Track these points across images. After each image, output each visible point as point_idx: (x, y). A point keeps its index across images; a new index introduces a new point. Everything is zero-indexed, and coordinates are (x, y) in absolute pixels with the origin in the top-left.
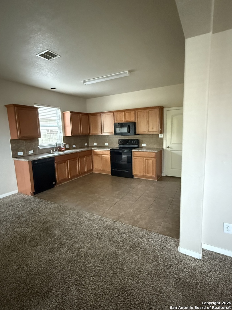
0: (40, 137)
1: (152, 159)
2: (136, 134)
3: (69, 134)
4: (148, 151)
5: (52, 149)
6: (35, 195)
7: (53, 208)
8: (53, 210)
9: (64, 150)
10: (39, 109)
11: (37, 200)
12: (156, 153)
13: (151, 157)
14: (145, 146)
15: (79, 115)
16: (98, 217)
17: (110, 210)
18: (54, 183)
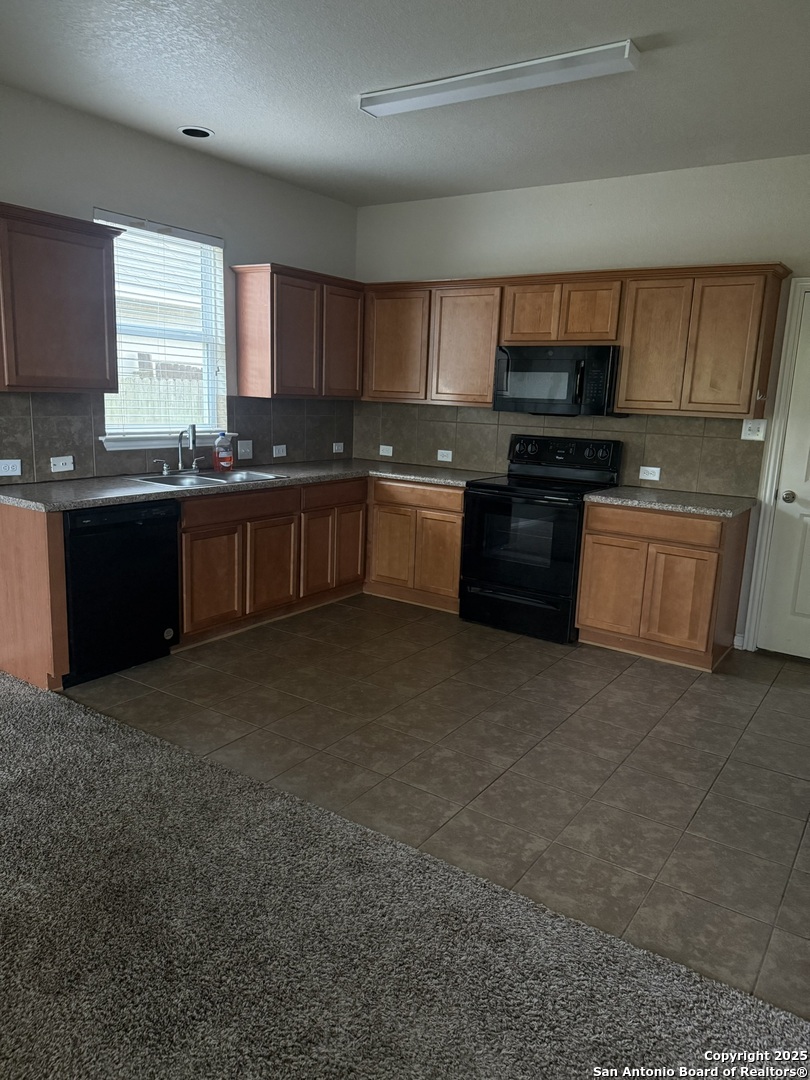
0: (114, 389)
1: (697, 553)
2: (616, 411)
3: (260, 384)
4: (679, 509)
5: (170, 455)
6: (72, 691)
7: (161, 773)
8: (160, 785)
9: (228, 469)
10: (117, 241)
11: (80, 719)
12: (724, 523)
13: (694, 546)
14: (656, 478)
15: (318, 286)
16: (405, 853)
17: (466, 821)
18: (169, 634)
